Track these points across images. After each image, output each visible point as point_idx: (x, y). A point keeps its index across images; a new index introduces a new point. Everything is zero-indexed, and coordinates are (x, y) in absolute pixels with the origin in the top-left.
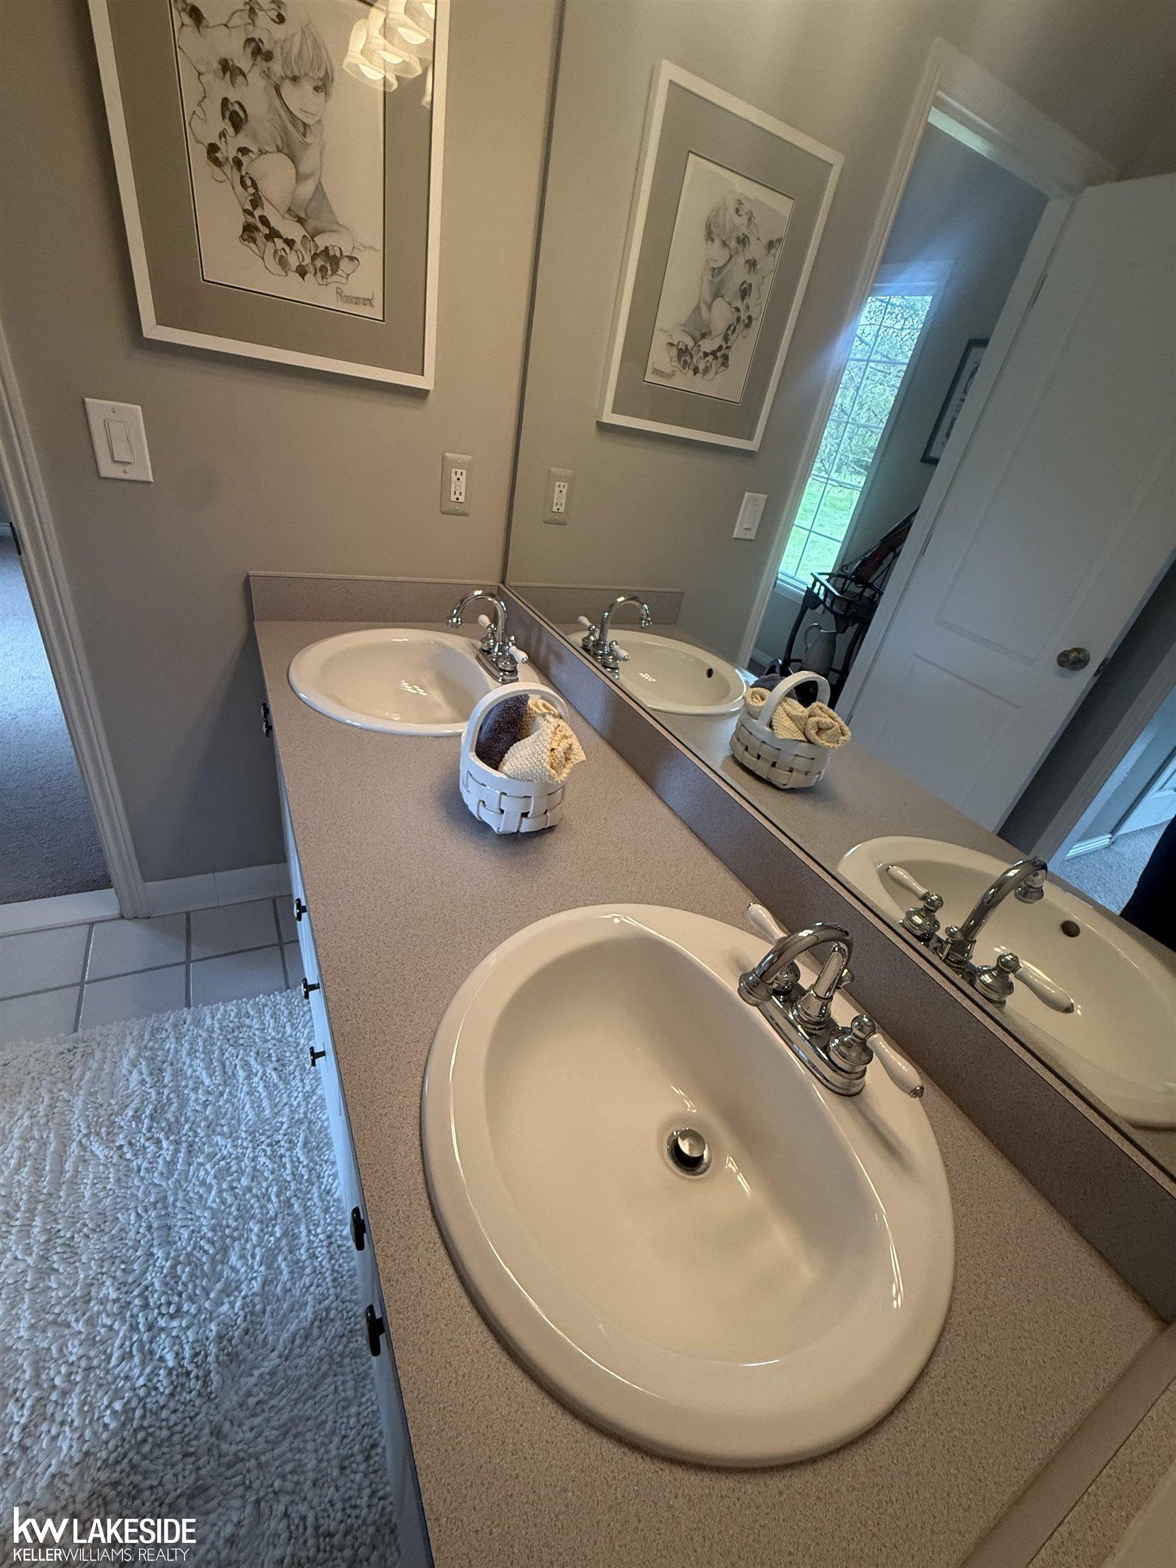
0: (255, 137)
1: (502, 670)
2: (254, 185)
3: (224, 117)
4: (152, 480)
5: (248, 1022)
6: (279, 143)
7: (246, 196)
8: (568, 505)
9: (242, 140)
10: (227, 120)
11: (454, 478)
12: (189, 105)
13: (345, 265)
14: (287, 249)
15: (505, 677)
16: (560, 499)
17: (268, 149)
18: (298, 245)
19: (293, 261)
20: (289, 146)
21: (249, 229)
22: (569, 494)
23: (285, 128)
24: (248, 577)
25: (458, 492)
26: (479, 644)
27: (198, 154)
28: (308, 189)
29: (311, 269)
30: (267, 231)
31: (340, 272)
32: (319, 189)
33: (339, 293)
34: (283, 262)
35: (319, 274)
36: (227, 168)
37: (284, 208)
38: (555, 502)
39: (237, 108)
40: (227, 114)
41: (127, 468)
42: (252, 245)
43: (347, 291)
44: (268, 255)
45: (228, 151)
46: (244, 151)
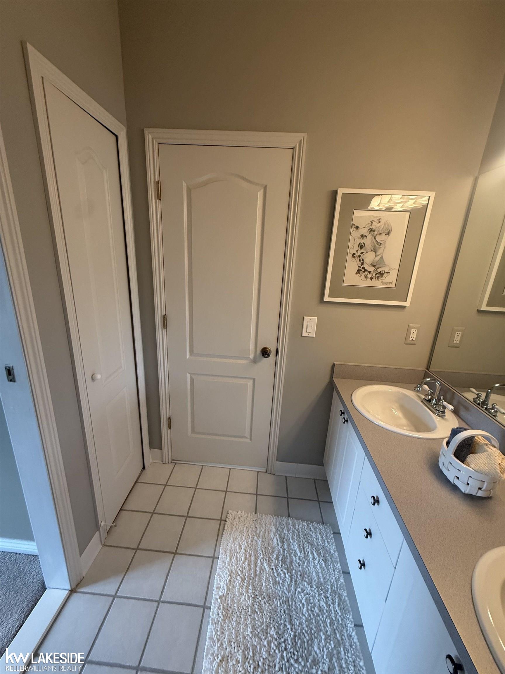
0: (366, 249)
1: (438, 411)
2: (363, 260)
3: (358, 247)
4: (314, 336)
5: (311, 533)
6: (372, 249)
7: (359, 264)
8: (461, 341)
9: (362, 251)
10: (359, 247)
11: (412, 332)
12: (350, 246)
13: (385, 275)
14: (368, 273)
15: (439, 414)
16: (457, 338)
17: (369, 251)
18: (372, 272)
19: (370, 276)
20: (375, 249)
21: (359, 271)
22: (462, 336)
23: (375, 246)
24: (334, 364)
25: (413, 337)
26: (423, 397)
27: (350, 256)
28: (378, 258)
29: (375, 277)
30: (364, 270)
31: (383, 277)
32: (382, 258)
33: (382, 282)
34: (366, 277)
35: (377, 278)
36: (356, 258)
37: (369, 264)
38: (455, 340)
39: (363, 244)
40: (360, 246)
41: (309, 334)
42: (359, 275)
43: (384, 281)
44: (363, 276)
45: (358, 254)
46: (362, 253)
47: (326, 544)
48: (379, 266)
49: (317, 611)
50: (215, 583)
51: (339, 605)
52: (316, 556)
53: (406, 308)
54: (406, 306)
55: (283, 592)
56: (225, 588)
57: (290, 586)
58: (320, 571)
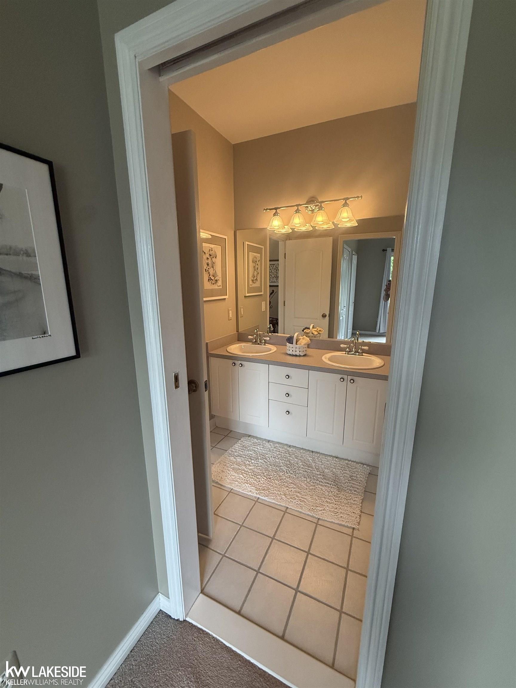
0: (210, 266)
2: (209, 273)
3: (207, 265)
7: (209, 275)
9: (208, 267)
11: (230, 313)
17: (211, 268)
18: (213, 280)
19: (213, 283)
20: (212, 266)
21: (209, 280)
23: (212, 264)
25: (230, 316)
27: (204, 271)
28: (214, 271)
29: (215, 283)
30: (211, 279)
31: (218, 282)
32: (216, 271)
36: (207, 272)
37: (212, 275)
38: (242, 313)
42: (209, 282)
43: (219, 285)
44: (211, 283)
45: (207, 269)
46: (209, 269)
47: (253, 442)
48: (216, 276)
49: (280, 456)
50: (247, 493)
51: (281, 448)
52: (256, 447)
53: (226, 299)
54: (225, 298)
55: (266, 465)
56: (252, 488)
57: (265, 461)
58: (264, 449)
